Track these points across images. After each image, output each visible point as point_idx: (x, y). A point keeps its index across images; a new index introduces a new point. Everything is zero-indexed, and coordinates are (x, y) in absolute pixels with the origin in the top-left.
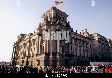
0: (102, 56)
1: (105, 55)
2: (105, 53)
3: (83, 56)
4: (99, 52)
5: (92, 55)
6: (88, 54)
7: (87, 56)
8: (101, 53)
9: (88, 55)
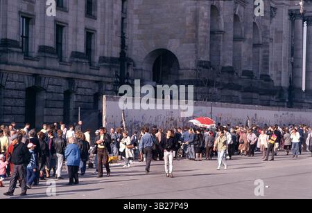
0: (205, 58)
1: (230, 44)
2: (230, 34)
3: (50, 42)
4: (189, 19)
5: (123, 46)
6: (97, 25)
7: (82, 49)
8: (204, 29)
9: (89, 35)
